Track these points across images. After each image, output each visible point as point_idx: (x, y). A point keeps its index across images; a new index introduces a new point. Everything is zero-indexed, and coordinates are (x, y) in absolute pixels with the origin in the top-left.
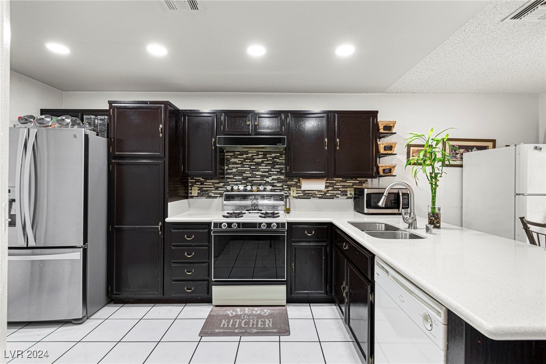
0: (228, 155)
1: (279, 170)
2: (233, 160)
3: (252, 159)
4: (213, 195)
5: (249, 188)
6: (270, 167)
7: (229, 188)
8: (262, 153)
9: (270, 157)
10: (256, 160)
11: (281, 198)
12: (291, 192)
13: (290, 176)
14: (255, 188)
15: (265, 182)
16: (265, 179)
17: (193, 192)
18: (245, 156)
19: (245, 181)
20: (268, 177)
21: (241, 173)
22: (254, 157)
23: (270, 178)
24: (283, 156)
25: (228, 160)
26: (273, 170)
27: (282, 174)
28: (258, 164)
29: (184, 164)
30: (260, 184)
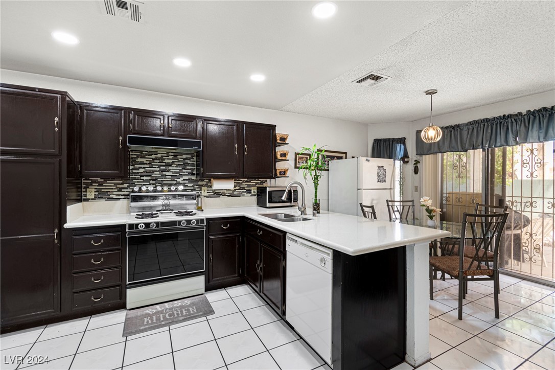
0: (133, 155)
1: (190, 171)
2: (139, 160)
3: (161, 160)
4: (114, 197)
5: (159, 188)
6: (181, 168)
7: (136, 189)
8: (173, 154)
9: (181, 158)
10: (166, 161)
11: (193, 197)
12: (203, 192)
13: (200, 176)
14: (166, 188)
15: (175, 182)
16: (176, 180)
17: (88, 194)
18: (153, 156)
19: (154, 182)
20: (178, 178)
21: (149, 174)
22: (164, 157)
23: (181, 179)
24: (195, 158)
25: (134, 160)
26: (184, 171)
27: (193, 175)
28: (168, 165)
29: (81, 163)
30: (171, 185)
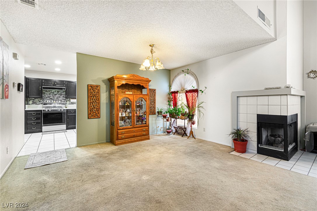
0: (44, 92)
2: (46, 93)
3: (53, 93)
4: (38, 104)
5: (52, 101)
7: (45, 101)
8: (57, 91)
9: (60, 92)
11: (64, 104)
12: (67, 103)
13: (67, 98)
14: (55, 101)
15: (58, 100)
17: (30, 103)
18: (51, 92)
19: (51, 99)
20: (59, 98)
21: (49, 97)
24: (65, 92)
25: (44, 93)
26: (61, 96)
27: (64, 97)
28: (55, 94)
29: (28, 94)
30: (56, 100)
